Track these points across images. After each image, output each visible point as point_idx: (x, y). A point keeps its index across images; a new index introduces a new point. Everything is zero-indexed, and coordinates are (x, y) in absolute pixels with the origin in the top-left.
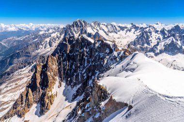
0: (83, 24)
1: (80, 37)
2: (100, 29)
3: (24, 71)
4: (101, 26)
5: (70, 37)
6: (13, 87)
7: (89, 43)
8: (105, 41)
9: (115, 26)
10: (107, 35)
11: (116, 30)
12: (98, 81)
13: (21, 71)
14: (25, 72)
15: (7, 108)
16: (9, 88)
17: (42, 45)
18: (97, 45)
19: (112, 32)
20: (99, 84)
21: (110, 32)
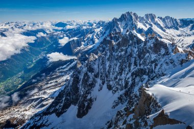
0: (133, 17)
1: (128, 33)
2: (155, 24)
3: (64, 68)
4: (156, 19)
5: (116, 33)
6: (53, 84)
7: (139, 41)
8: (159, 39)
9: (176, 20)
10: (164, 31)
11: (178, 24)
12: (147, 89)
13: (62, 68)
14: (65, 70)
15: (47, 104)
16: (49, 85)
17: (84, 41)
18: (148, 44)
19: (171, 28)
20: (147, 92)
21: (169, 28)
